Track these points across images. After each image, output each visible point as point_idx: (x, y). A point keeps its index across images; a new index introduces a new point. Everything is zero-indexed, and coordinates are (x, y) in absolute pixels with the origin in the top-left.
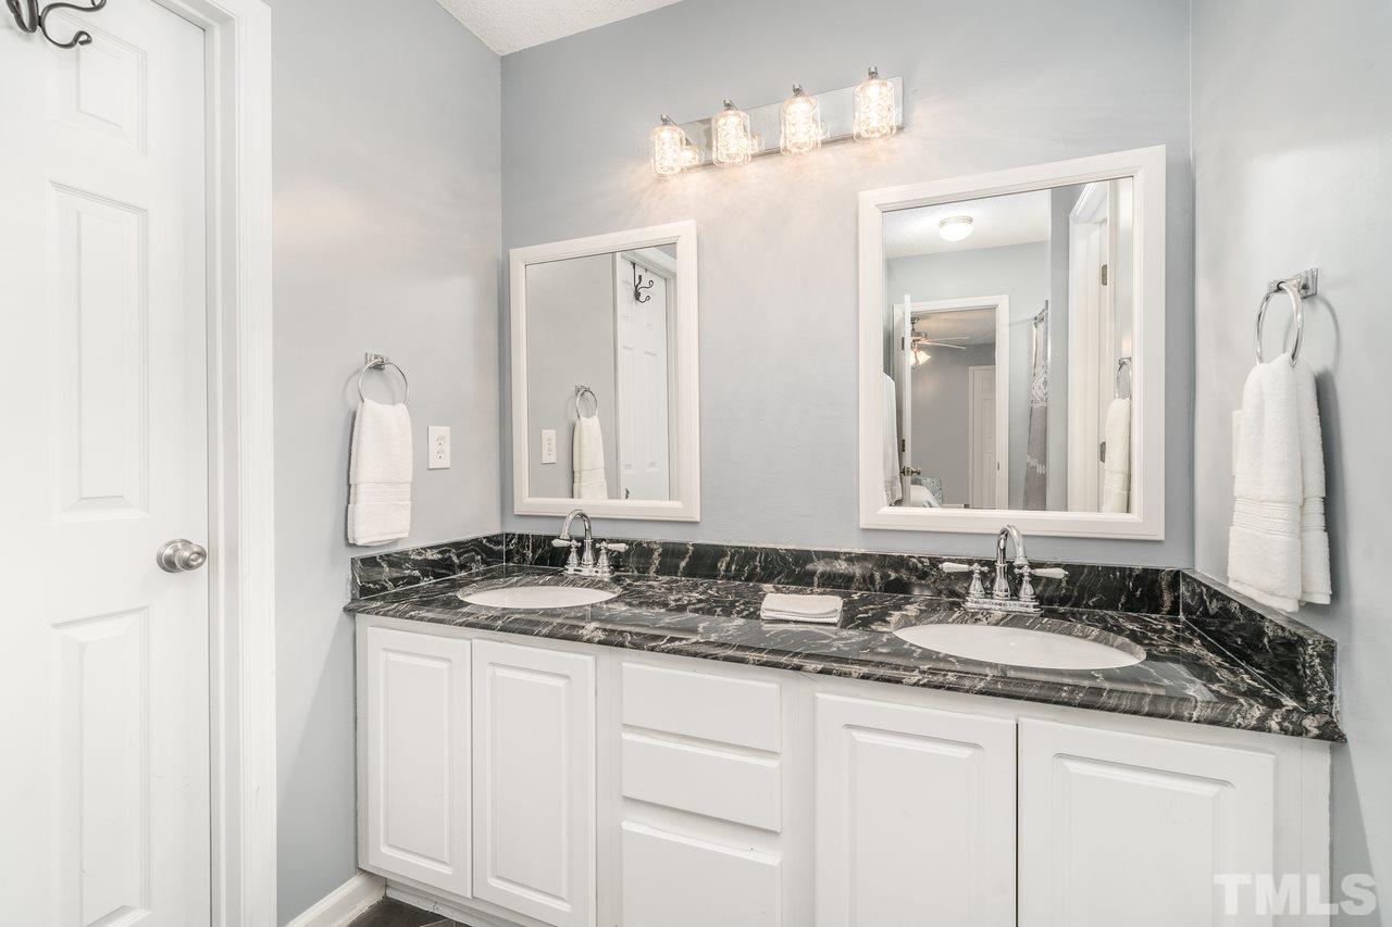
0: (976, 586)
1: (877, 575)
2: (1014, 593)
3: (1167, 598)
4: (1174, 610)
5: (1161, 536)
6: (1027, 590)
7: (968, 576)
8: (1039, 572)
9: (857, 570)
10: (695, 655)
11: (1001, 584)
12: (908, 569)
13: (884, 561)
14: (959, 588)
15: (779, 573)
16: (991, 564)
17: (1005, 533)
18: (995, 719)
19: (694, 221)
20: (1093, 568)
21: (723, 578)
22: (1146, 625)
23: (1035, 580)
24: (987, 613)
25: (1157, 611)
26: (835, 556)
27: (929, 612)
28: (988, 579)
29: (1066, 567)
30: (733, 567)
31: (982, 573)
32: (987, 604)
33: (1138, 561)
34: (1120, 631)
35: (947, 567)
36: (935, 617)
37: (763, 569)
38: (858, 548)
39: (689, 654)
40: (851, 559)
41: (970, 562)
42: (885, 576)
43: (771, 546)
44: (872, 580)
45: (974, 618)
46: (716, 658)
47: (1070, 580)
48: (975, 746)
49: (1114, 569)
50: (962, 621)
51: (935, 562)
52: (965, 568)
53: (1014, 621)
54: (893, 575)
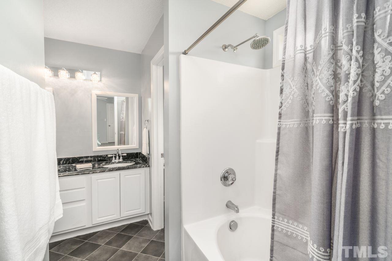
0: (114, 158)
1: (96, 159)
2: (119, 159)
3: (139, 156)
4: (140, 158)
5: (138, 148)
6: (121, 158)
7: (112, 157)
8: (123, 155)
9: (92, 159)
10: (69, 175)
11: (117, 157)
12: (102, 157)
13: (98, 157)
14: (111, 159)
15: (76, 162)
16: (116, 155)
17: (118, 149)
18: (117, 173)
19: (52, 88)
20: (130, 153)
21: (62, 165)
22: (136, 160)
23: (122, 156)
24: (115, 162)
25: (138, 158)
26: (88, 157)
27: (106, 163)
28: (115, 157)
29: (126, 154)
30: (64, 162)
31: (115, 156)
32: (115, 161)
33: (135, 151)
34: (133, 161)
35: (109, 156)
36: (108, 164)
37: (72, 161)
38: (92, 155)
39: (67, 176)
40: (91, 157)
41: (113, 155)
42: (98, 159)
43: (73, 157)
44: (96, 160)
45: (114, 163)
46: (73, 175)
47: (127, 155)
48: (115, 177)
49: (132, 153)
50: (112, 164)
51: (107, 155)
52: (112, 155)
53: (119, 162)
54: (99, 159)
